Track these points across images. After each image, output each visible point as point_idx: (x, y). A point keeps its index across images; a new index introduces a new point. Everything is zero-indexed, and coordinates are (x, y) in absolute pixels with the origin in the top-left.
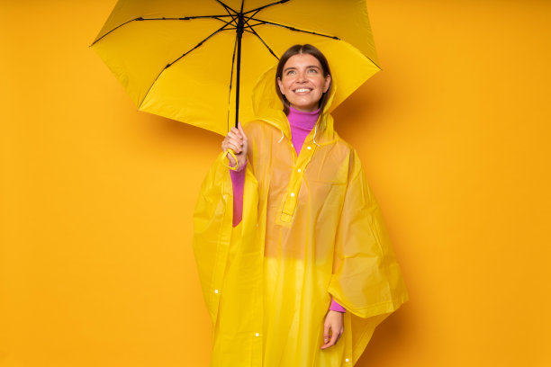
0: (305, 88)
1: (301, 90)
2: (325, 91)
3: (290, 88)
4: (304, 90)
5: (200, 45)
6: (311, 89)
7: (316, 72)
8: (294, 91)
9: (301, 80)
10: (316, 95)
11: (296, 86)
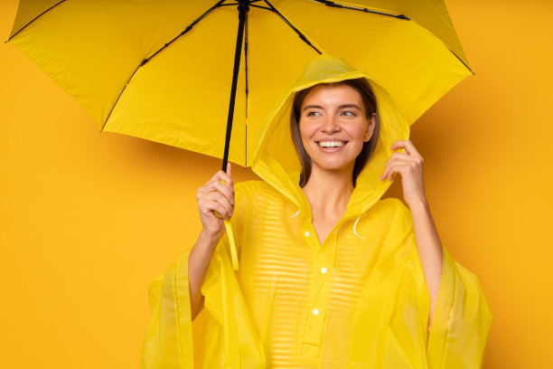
0: (335, 140)
1: (328, 144)
2: (367, 140)
3: (311, 137)
4: (333, 144)
5: (189, 29)
6: (346, 142)
7: (354, 114)
8: (318, 143)
9: (329, 129)
10: (353, 149)
11: (320, 136)
